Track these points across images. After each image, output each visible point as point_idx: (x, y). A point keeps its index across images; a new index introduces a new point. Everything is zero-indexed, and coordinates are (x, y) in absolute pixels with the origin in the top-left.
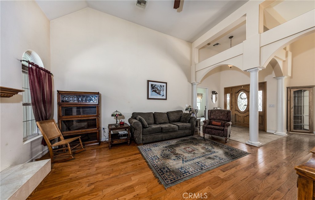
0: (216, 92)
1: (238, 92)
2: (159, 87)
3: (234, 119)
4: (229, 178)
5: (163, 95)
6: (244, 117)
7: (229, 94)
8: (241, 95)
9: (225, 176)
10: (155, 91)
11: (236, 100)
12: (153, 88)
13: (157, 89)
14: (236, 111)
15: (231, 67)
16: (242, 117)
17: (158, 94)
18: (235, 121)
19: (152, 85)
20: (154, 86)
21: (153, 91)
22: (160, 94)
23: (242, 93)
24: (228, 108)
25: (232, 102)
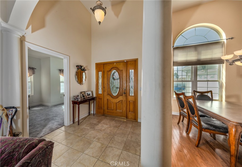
0: (83, 68)
1: (110, 70)
3: (107, 106)
6: (116, 103)
7: (101, 72)
8: (113, 75)
11: (108, 80)
14: (109, 96)
15: (100, 22)
16: (114, 104)
18: (107, 109)
23: (115, 72)
24: (100, 92)
25: (104, 83)
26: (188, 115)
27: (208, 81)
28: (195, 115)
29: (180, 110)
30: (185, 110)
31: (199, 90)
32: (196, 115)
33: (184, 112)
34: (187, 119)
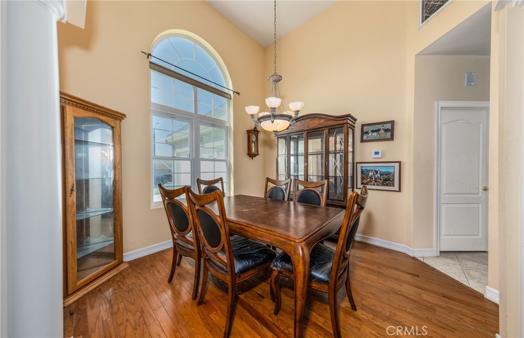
26: (196, 250)
27: (214, 160)
28: (221, 246)
29: (174, 239)
30: (190, 236)
31: (203, 177)
32: (224, 247)
33: (188, 242)
34: (194, 261)
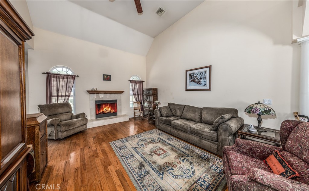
2: (199, 74)
4: (107, 172)
5: (205, 84)
9: (110, 170)
10: (194, 81)
12: (191, 78)
13: (196, 78)
17: (197, 83)
19: (190, 74)
20: (193, 75)
21: (192, 81)
22: (200, 84)
